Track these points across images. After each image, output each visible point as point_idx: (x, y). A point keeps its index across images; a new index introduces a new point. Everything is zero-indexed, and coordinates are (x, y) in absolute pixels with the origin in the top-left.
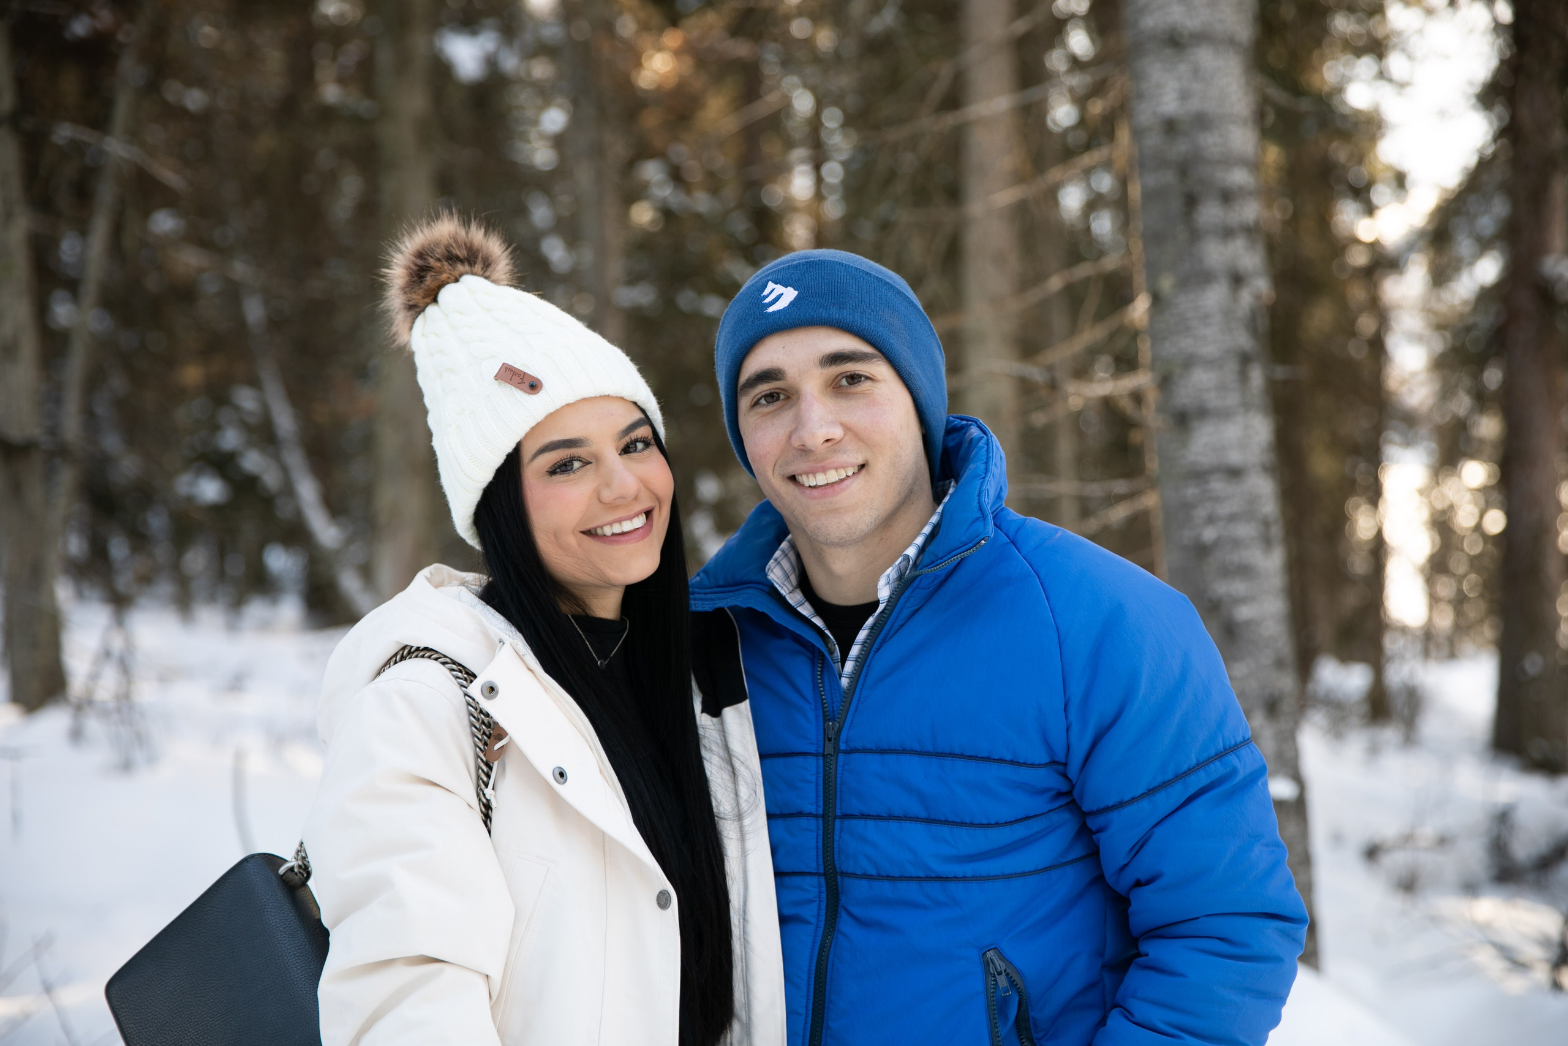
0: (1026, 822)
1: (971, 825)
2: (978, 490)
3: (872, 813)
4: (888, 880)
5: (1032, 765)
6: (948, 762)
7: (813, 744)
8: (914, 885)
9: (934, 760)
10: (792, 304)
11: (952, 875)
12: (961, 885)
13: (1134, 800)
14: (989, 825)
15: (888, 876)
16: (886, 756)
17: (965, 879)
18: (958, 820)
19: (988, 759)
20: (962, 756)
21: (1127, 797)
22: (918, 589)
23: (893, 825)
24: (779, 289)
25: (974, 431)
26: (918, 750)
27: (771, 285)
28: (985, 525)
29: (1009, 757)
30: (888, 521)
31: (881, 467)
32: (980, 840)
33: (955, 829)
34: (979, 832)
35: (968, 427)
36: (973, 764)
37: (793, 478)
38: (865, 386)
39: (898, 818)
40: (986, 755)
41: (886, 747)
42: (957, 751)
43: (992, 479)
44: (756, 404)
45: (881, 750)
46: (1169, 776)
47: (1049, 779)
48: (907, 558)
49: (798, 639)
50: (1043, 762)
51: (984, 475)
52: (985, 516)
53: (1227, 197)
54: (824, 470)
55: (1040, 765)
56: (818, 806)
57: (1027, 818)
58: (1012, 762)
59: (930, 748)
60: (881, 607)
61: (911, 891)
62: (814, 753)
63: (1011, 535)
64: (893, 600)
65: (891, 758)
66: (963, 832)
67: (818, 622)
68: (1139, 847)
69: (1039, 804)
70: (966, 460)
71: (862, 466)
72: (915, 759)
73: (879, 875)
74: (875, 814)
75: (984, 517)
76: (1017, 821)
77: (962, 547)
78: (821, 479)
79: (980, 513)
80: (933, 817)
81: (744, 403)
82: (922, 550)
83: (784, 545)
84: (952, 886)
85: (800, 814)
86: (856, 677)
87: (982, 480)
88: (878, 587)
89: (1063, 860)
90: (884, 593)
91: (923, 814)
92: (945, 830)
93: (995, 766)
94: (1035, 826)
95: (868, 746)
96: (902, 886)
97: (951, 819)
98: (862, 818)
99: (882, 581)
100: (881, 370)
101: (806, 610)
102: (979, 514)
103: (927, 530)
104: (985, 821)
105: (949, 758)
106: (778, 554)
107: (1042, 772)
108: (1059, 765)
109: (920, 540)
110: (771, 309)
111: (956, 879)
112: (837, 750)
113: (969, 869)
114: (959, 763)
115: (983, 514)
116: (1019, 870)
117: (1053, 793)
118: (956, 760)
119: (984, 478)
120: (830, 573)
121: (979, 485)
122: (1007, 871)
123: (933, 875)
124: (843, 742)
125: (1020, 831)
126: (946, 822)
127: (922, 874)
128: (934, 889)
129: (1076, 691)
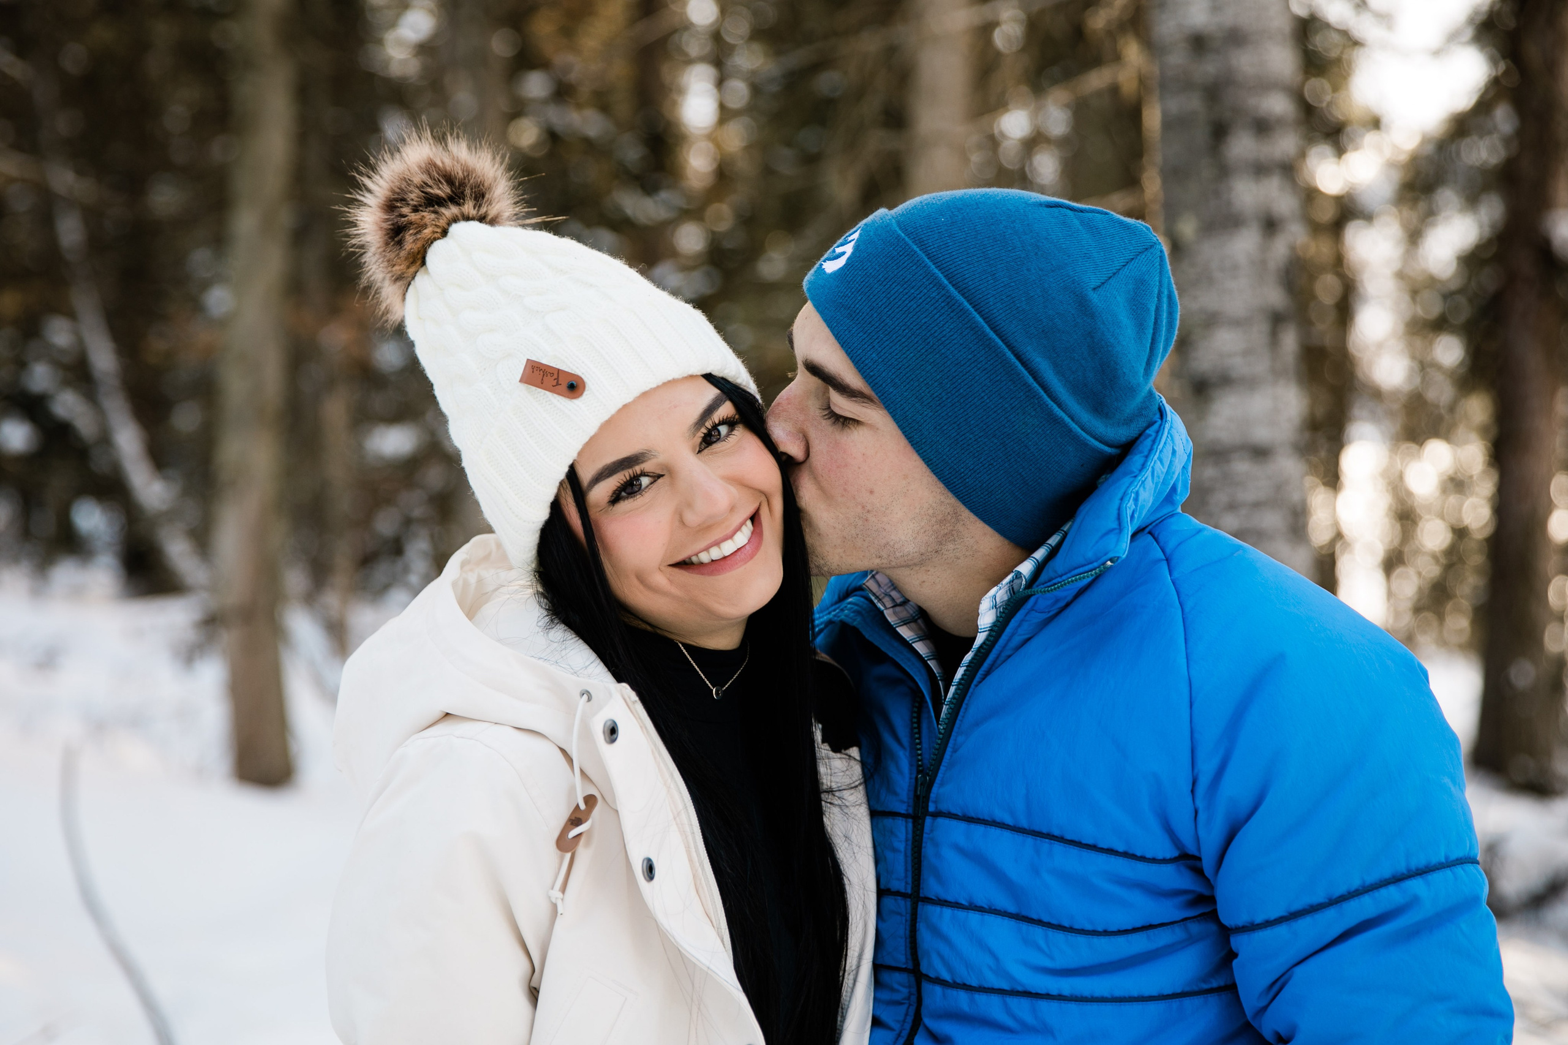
0: (1151, 932)
1: (1071, 930)
2: (1122, 491)
3: (950, 898)
4: (964, 989)
5: (1154, 861)
6: (1045, 844)
7: (904, 802)
8: (995, 999)
9: (1030, 840)
11: (1043, 992)
12: (1054, 1005)
13: (1268, 924)
14: (1094, 933)
15: (965, 985)
16: (973, 826)
17: (1060, 998)
18: (1054, 922)
19: (1093, 848)
20: (1061, 839)
21: (1259, 919)
22: (1033, 612)
23: (974, 917)
26: (1011, 824)
28: (1118, 541)
29: (1121, 848)
32: (1084, 951)
33: (1051, 933)
34: (1081, 939)
36: (1074, 851)
39: (980, 909)
40: (1090, 842)
41: (973, 815)
42: (1056, 832)
43: (1150, 478)
45: (969, 817)
46: (1319, 897)
47: (1172, 877)
48: (1019, 575)
50: (1168, 856)
51: (1137, 472)
52: (1122, 528)
53: (1263, 127)
55: (1164, 861)
56: (907, 883)
57: (1151, 927)
58: (1126, 855)
59: (1024, 823)
60: (982, 639)
61: (993, 1007)
62: (904, 814)
63: (1168, 551)
64: (997, 629)
65: (979, 830)
66: (1059, 937)
67: (921, 648)
68: (1278, 986)
69: (1169, 910)
72: (1007, 834)
73: (955, 982)
74: (953, 901)
75: (1120, 528)
76: (1135, 930)
77: (1085, 565)
79: (1117, 523)
80: (1024, 913)
82: (1038, 566)
84: (1043, 1004)
87: (1133, 479)
88: (980, 611)
89: (1206, 986)
90: (986, 618)
91: (1012, 909)
92: (1038, 932)
93: (1102, 858)
94: (1163, 938)
95: (954, 811)
96: (981, 999)
97: (1046, 919)
98: (938, 904)
99: (986, 603)
102: (1115, 525)
104: (1089, 927)
105: (1047, 840)
107: (1169, 869)
108: (1188, 860)
109: (1040, 553)
111: (1048, 996)
112: (926, 813)
113: (1066, 986)
114: (1058, 847)
115: (1120, 524)
116: (1135, 994)
117: (1190, 897)
118: (1054, 844)
119: (1135, 477)
121: (1127, 485)
122: (1118, 993)
123: (1020, 989)
124: (933, 802)
125: (1139, 944)
126: (1039, 922)
127: (1006, 986)
128: (1021, 1007)
129: (1207, 768)
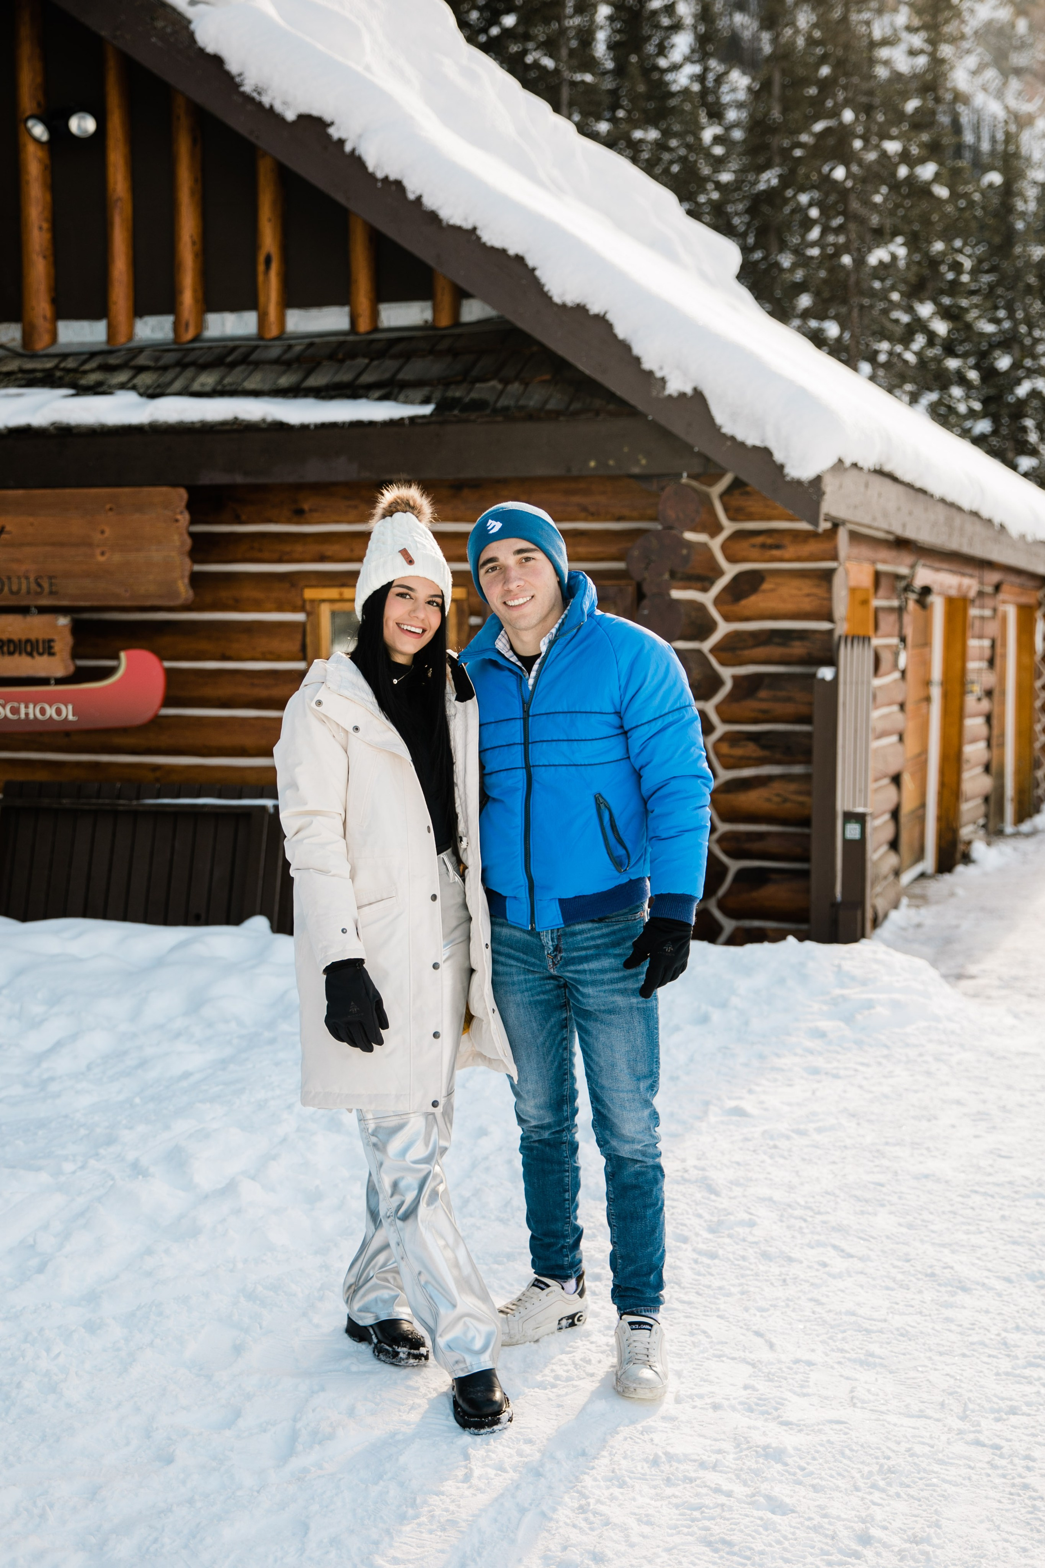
0: (609, 739)
2: (580, 603)
3: (543, 740)
4: (553, 767)
5: (607, 714)
7: (519, 714)
8: (563, 768)
10: (500, 529)
12: (583, 768)
13: (644, 724)
14: (593, 740)
16: (549, 716)
18: (580, 739)
19: (590, 712)
20: (579, 712)
21: (640, 724)
22: (557, 646)
23: (554, 744)
24: (494, 523)
25: (581, 577)
26: (562, 711)
27: (490, 521)
28: (583, 618)
29: (598, 711)
30: (544, 619)
31: (539, 597)
33: (579, 743)
34: (589, 743)
35: (578, 576)
36: (584, 715)
37: (505, 603)
38: (532, 562)
39: (555, 741)
41: (548, 712)
43: (586, 599)
44: (487, 572)
45: (546, 714)
46: (657, 716)
47: (613, 720)
48: (552, 633)
49: (510, 670)
50: (610, 712)
51: (583, 595)
54: (518, 599)
55: (609, 714)
56: (521, 740)
57: (610, 737)
58: (600, 713)
59: (566, 710)
60: (543, 655)
61: (562, 771)
62: (519, 718)
64: (546, 652)
66: (582, 743)
67: (519, 664)
69: (609, 730)
70: (577, 590)
71: (533, 597)
72: (561, 715)
73: (547, 765)
74: (546, 740)
75: (583, 614)
76: (604, 738)
78: (516, 603)
79: (581, 612)
80: (569, 740)
81: (482, 572)
82: (558, 630)
83: (503, 632)
84: (580, 768)
85: (514, 744)
86: (535, 685)
88: (541, 646)
90: (543, 649)
91: (565, 739)
92: (575, 744)
93: (593, 715)
94: (612, 740)
95: (541, 713)
96: (560, 769)
97: (577, 739)
98: (539, 743)
99: (542, 643)
100: (539, 555)
101: (514, 659)
103: (560, 621)
104: (591, 738)
106: (500, 636)
107: (612, 716)
108: (618, 713)
109: (557, 626)
110: (491, 532)
112: (529, 716)
114: (579, 715)
117: (615, 724)
119: (583, 597)
120: (522, 641)
121: (581, 601)
124: (531, 712)
126: (574, 740)
127: (566, 764)
